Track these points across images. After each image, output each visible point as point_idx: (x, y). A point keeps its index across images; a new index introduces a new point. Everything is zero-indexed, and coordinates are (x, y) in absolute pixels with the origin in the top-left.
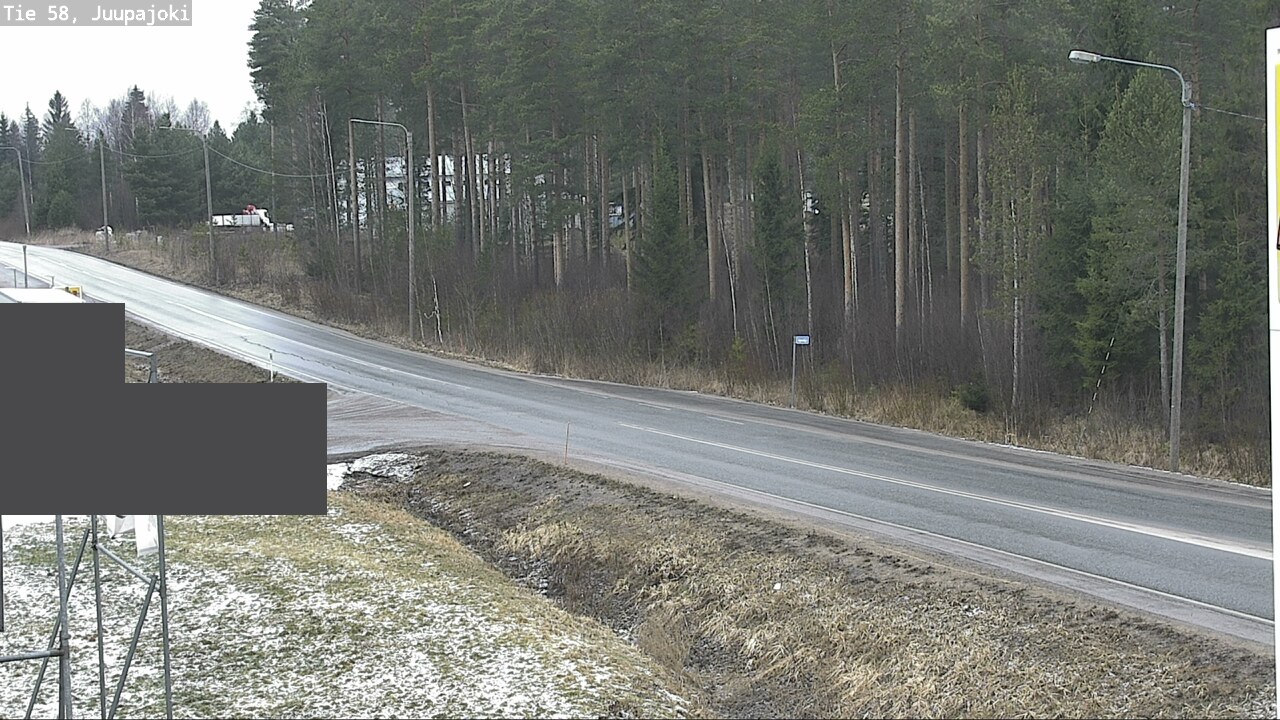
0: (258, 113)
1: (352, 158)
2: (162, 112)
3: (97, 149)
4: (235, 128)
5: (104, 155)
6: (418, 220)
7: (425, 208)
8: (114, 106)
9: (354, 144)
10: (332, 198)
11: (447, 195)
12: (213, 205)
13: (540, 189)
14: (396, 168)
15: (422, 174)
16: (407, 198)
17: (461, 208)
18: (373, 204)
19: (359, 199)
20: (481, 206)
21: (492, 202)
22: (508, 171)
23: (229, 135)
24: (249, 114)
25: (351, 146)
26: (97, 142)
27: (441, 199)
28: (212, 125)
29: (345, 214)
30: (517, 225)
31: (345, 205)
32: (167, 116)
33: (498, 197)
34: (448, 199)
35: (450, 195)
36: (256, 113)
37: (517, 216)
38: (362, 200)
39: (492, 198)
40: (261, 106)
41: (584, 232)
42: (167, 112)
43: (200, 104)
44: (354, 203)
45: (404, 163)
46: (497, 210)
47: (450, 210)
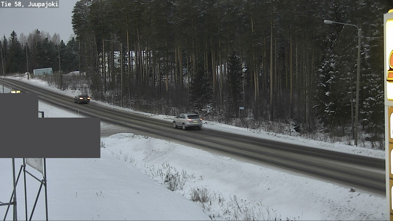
0: (75, 38)
1: (104, 52)
2: (45, 37)
3: (25, 48)
4: (67, 43)
5: (27, 51)
6: (124, 71)
7: (126, 67)
8: (30, 35)
9: (104, 48)
10: (98, 64)
11: (133, 63)
12: (61, 67)
13: (161, 61)
14: (117, 54)
15: (125, 57)
16: (121, 64)
17: (137, 67)
18: (110, 66)
19: (106, 65)
20: (143, 67)
21: (147, 65)
22: (152, 56)
23: (66, 45)
24: (72, 38)
25: (103, 48)
26: (25, 46)
27: (131, 64)
28: (61, 41)
29: (102, 69)
30: (154, 72)
31: (101, 66)
32: (47, 39)
33: (148, 64)
34: (133, 64)
35: (134, 63)
36: (74, 38)
37: (154, 70)
38: (107, 65)
39: (147, 64)
40: (75, 36)
41: (175, 75)
42: (47, 37)
43: (57, 34)
44: (104, 66)
45: (120, 53)
46: (148, 68)
47: (134, 68)
